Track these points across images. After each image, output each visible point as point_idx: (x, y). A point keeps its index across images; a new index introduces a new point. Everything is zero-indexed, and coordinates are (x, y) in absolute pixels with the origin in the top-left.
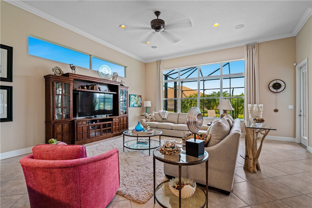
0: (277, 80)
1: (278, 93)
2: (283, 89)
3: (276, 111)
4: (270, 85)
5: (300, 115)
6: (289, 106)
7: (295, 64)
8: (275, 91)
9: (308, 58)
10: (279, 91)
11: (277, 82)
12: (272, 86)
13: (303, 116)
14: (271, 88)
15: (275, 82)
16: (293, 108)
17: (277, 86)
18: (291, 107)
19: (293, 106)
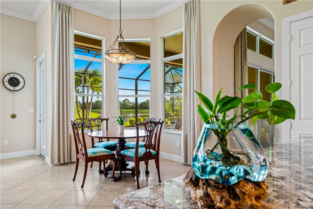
0: (14, 74)
1: (15, 92)
2: (22, 87)
3: (14, 116)
4: (5, 80)
5: (40, 121)
6: (29, 109)
7: (35, 58)
8: (12, 88)
9: (46, 53)
10: (17, 88)
11: (15, 77)
12: (7, 81)
13: (44, 121)
14: (7, 84)
15: (12, 75)
16: (33, 112)
17: (14, 82)
18: (31, 111)
19: (33, 109)
